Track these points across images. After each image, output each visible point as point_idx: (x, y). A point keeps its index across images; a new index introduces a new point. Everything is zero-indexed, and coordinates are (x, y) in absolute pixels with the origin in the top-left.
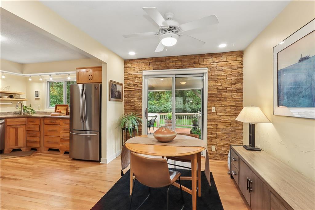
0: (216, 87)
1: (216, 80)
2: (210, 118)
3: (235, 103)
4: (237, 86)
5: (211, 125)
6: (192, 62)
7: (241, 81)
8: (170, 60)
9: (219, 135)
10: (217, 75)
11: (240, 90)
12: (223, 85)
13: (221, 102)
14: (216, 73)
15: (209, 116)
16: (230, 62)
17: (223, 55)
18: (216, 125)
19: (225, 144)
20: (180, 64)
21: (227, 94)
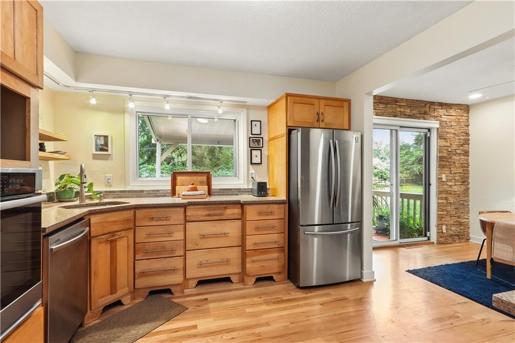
0: (446, 148)
1: (446, 139)
2: (441, 190)
3: (462, 169)
4: (464, 148)
5: (441, 198)
6: (423, 110)
7: (467, 142)
8: (397, 104)
9: (449, 211)
10: (447, 133)
11: (466, 153)
12: (452, 146)
13: (450, 168)
14: (446, 130)
15: (440, 187)
16: (459, 117)
17: (453, 107)
18: (446, 199)
19: (455, 222)
20: (408, 111)
21: (455, 157)
